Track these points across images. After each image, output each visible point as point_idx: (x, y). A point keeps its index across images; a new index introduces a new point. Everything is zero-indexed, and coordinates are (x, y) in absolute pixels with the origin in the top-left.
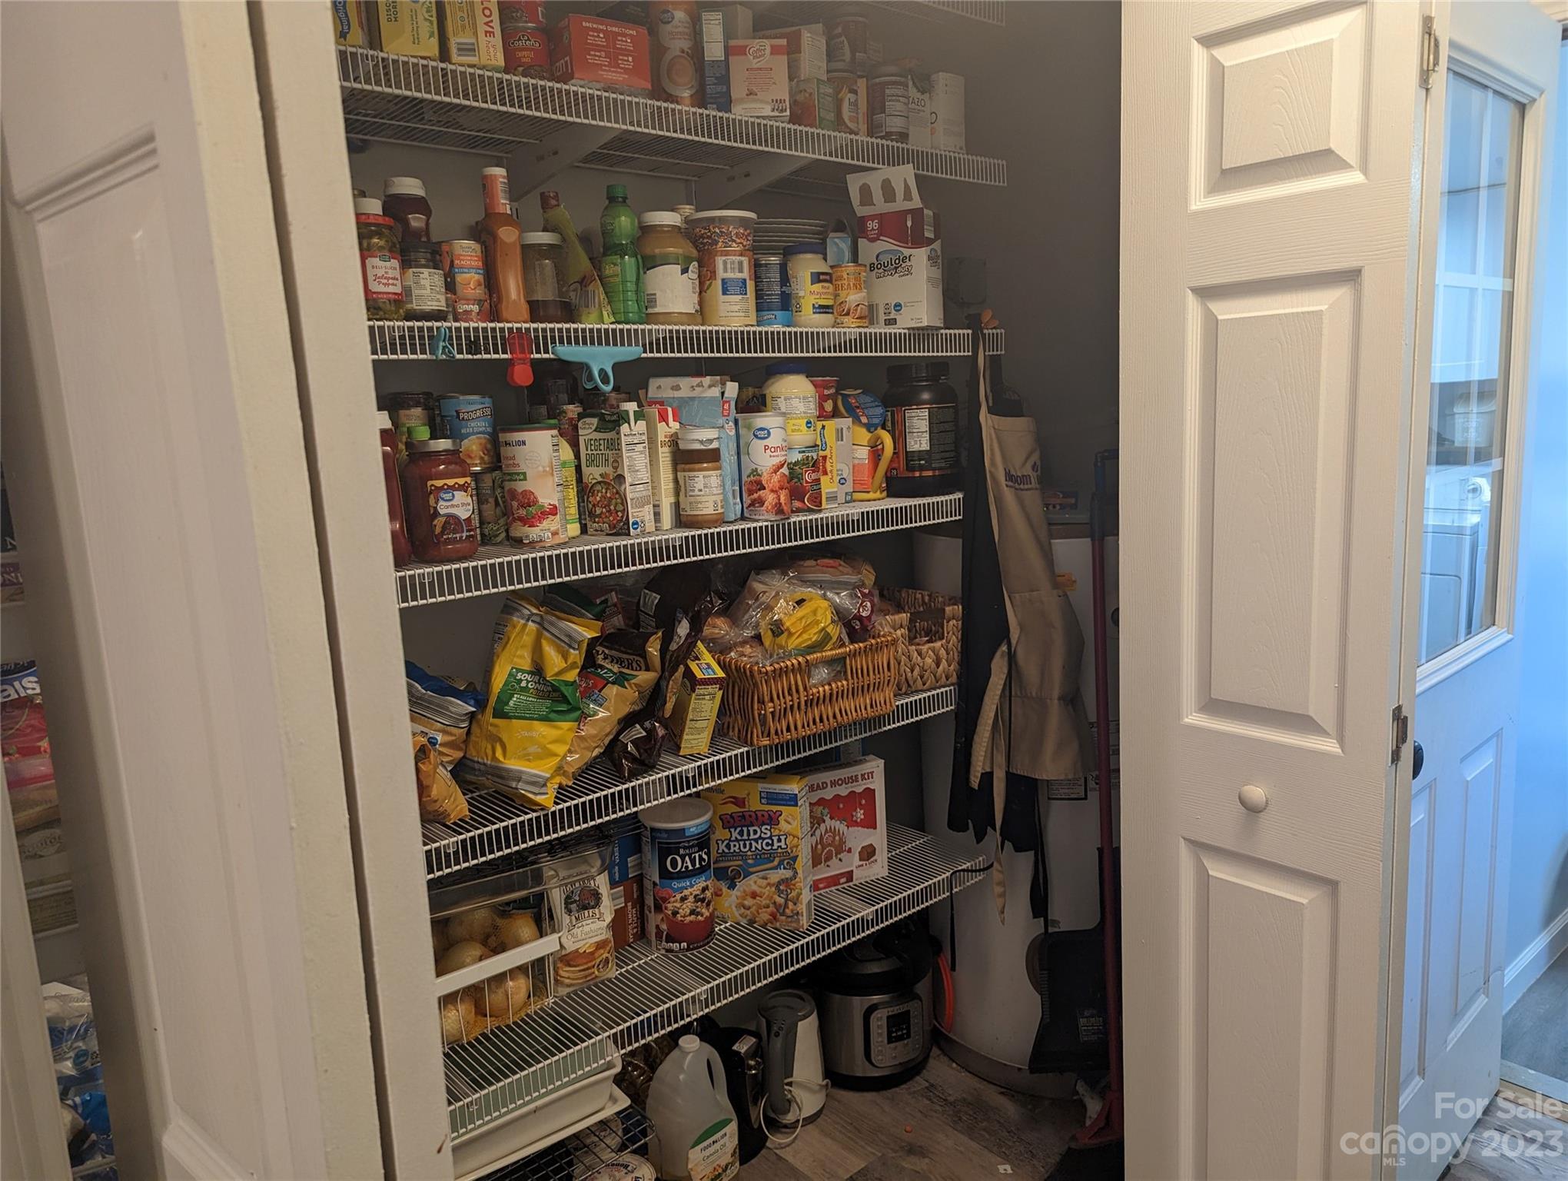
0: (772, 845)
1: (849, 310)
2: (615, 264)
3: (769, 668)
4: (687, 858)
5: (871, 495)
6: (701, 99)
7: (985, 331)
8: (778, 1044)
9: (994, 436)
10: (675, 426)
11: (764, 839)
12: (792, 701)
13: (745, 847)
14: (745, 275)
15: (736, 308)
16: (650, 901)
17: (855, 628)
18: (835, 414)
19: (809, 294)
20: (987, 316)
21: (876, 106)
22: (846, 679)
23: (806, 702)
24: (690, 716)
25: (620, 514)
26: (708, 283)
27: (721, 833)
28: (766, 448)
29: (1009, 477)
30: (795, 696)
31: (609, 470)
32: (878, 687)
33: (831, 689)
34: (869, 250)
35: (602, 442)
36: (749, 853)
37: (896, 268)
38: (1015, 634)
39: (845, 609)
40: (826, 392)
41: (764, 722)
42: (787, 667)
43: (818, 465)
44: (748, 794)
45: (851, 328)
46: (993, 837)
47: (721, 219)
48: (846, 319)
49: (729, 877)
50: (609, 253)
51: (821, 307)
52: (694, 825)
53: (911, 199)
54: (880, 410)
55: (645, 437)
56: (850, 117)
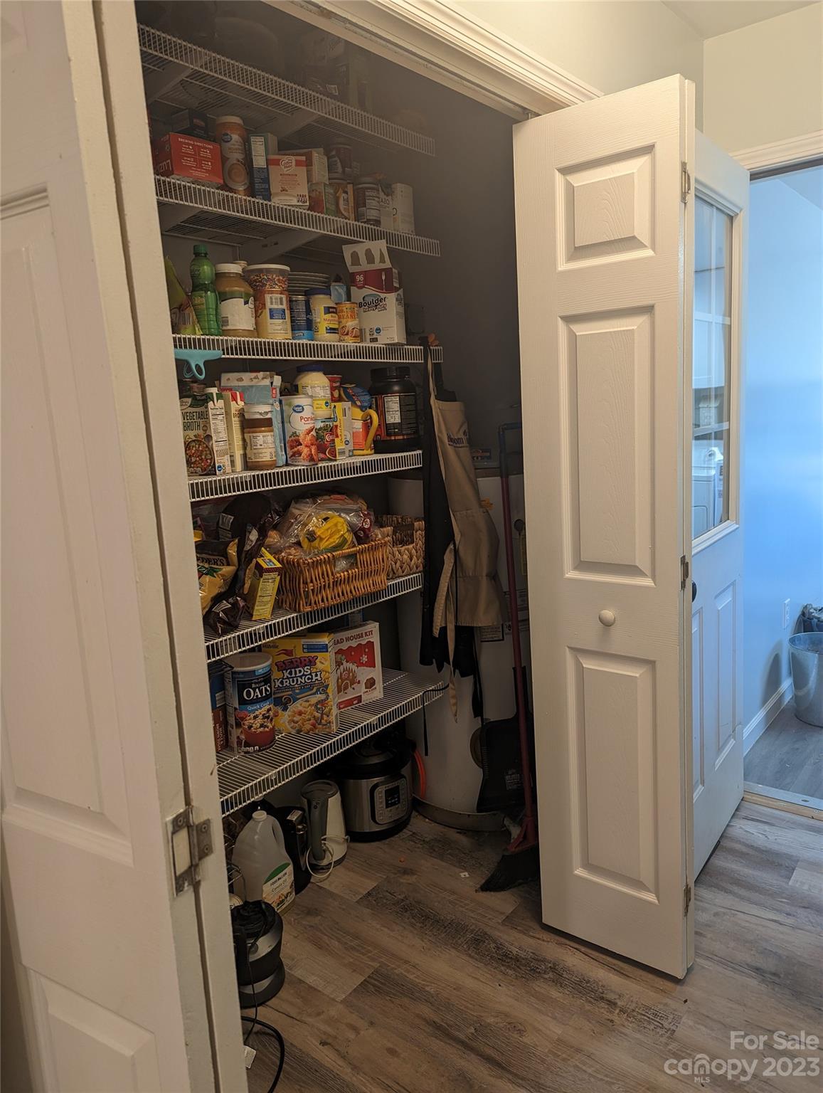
0: (312, 679)
1: (348, 332)
2: (202, 297)
3: (309, 561)
4: (257, 690)
5: (365, 452)
6: (251, 192)
7: (431, 347)
8: (316, 813)
9: (440, 414)
10: (241, 404)
11: (306, 675)
12: (324, 582)
13: (293, 682)
14: (284, 306)
15: (279, 328)
16: (232, 721)
17: (361, 536)
18: (340, 399)
19: (323, 321)
20: (432, 338)
21: (360, 202)
22: (358, 568)
23: (333, 582)
24: (259, 594)
25: (209, 461)
26: (260, 311)
27: (276, 675)
28: (301, 418)
29: (450, 439)
30: (326, 579)
31: (201, 432)
32: (377, 572)
33: (349, 574)
34: (358, 294)
35: (194, 414)
36: (296, 686)
37: (376, 306)
38: (458, 537)
39: (354, 524)
40: (335, 385)
41: (307, 597)
42: (321, 559)
43: (333, 431)
44: (295, 647)
45: (350, 343)
46: (448, 668)
47: (268, 270)
48: (346, 337)
49: (283, 704)
50: (197, 289)
51: (331, 329)
52: (260, 668)
53: (384, 262)
54: (368, 398)
55: (223, 411)
56: (345, 208)
